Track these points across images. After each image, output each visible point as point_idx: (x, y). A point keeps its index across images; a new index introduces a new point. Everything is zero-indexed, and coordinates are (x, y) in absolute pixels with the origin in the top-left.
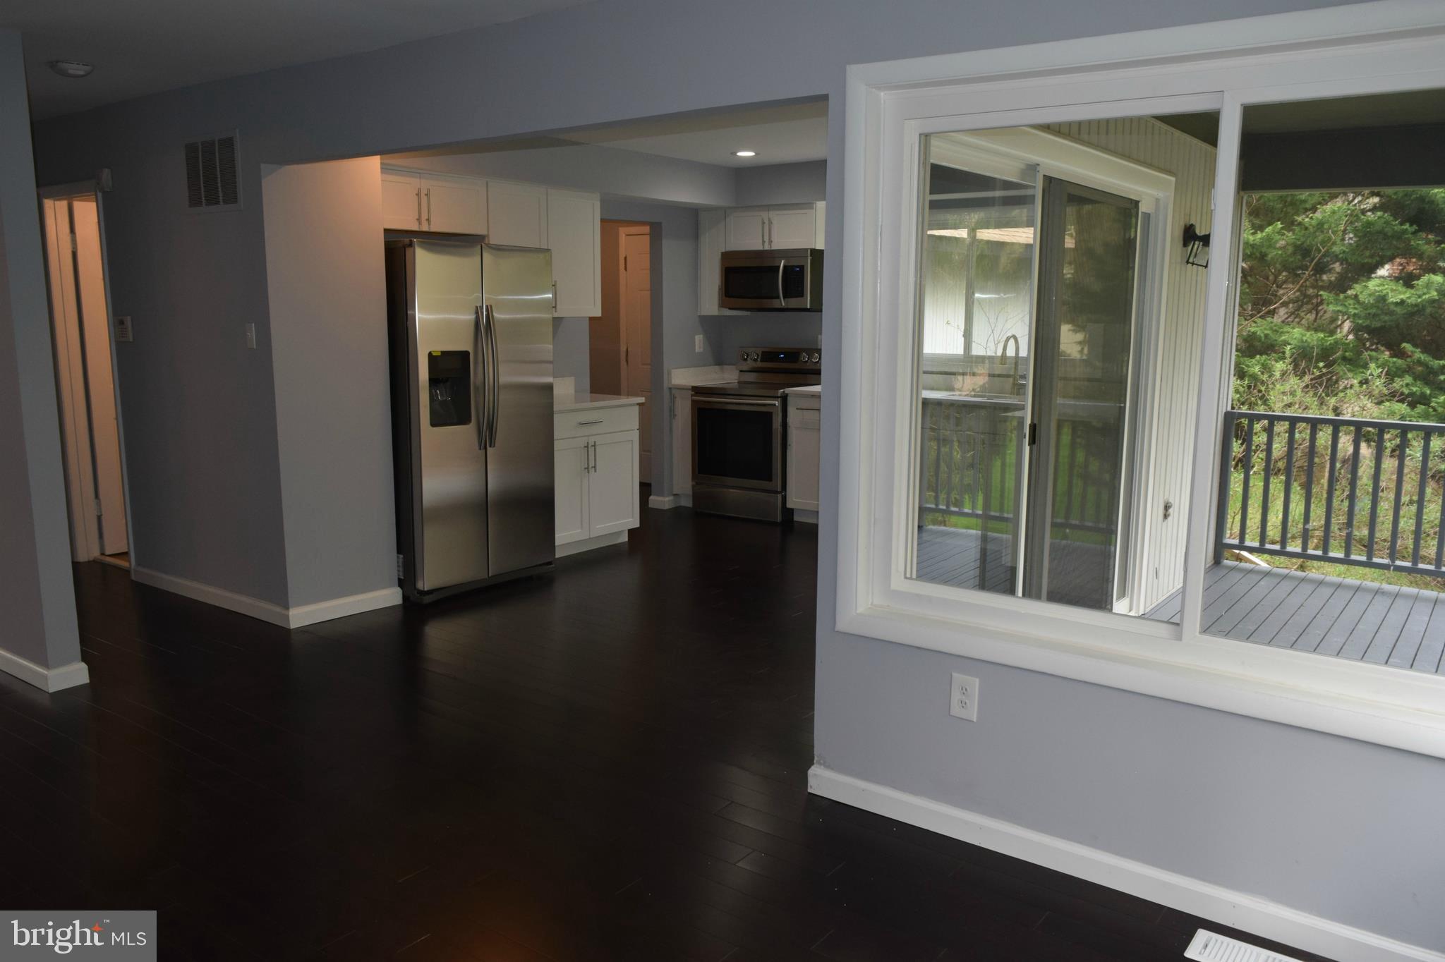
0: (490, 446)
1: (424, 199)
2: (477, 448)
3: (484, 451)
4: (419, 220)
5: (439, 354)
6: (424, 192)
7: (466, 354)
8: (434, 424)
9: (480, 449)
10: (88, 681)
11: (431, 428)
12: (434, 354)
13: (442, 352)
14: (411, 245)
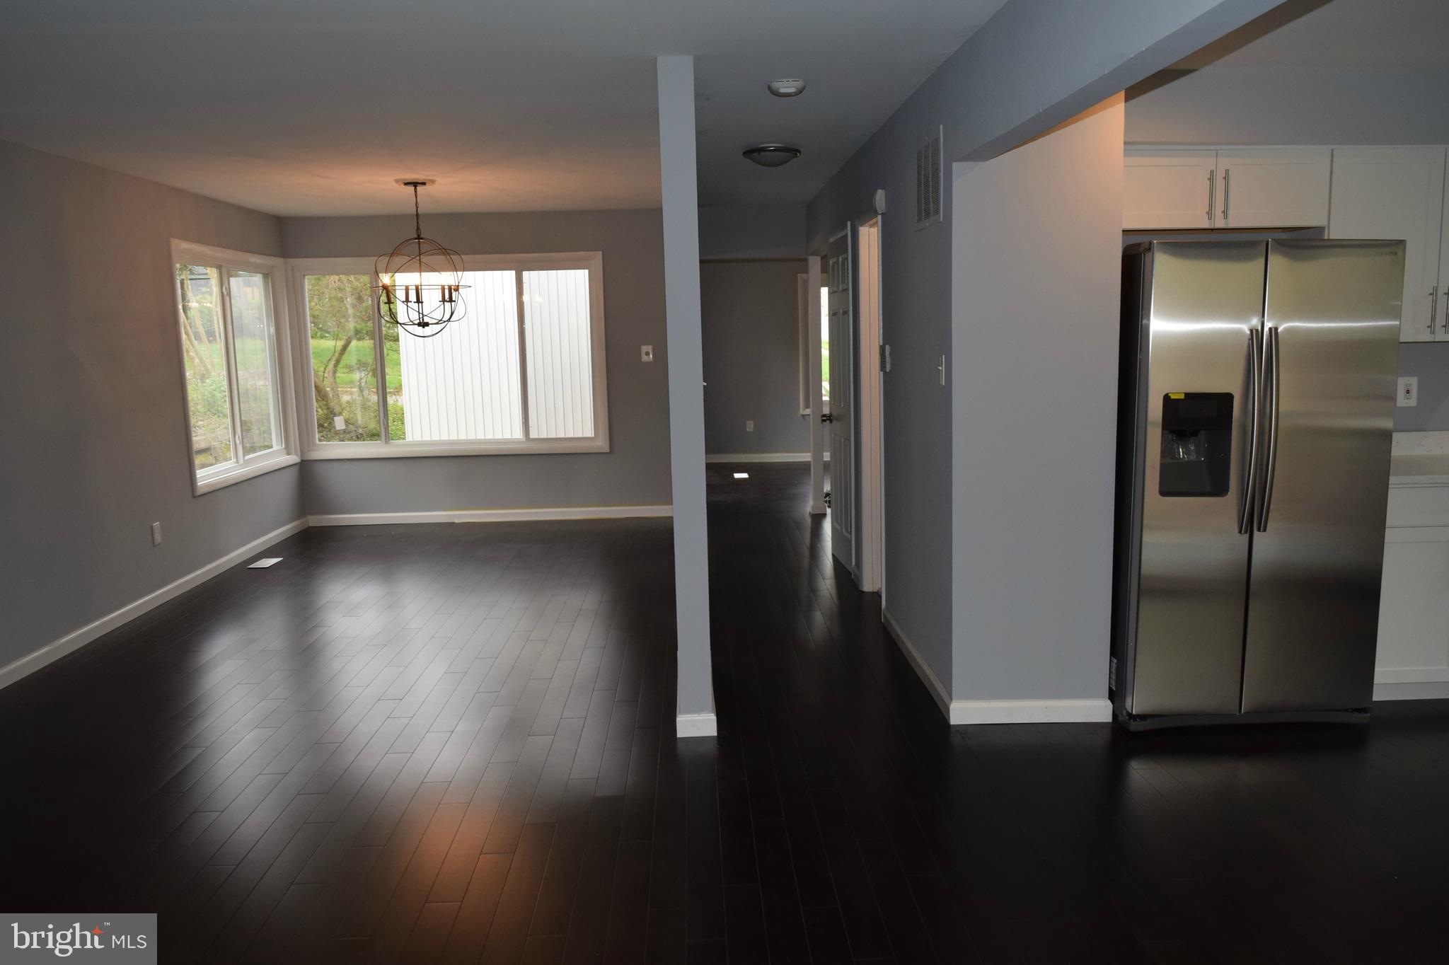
0: (1259, 530)
1: (1220, 184)
2: (1237, 531)
3: (1247, 536)
4: (1210, 213)
5: (1182, 396)
6: (1220, 175)
7: (1228, 398)
8: (1164, 493)
9: (1240, 532)
10: (716, 734)
11: (1159, 495)
12: (1173, 397)
13: (1186, 394)
14: (1149, 248)
